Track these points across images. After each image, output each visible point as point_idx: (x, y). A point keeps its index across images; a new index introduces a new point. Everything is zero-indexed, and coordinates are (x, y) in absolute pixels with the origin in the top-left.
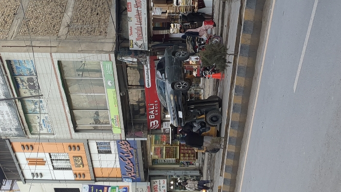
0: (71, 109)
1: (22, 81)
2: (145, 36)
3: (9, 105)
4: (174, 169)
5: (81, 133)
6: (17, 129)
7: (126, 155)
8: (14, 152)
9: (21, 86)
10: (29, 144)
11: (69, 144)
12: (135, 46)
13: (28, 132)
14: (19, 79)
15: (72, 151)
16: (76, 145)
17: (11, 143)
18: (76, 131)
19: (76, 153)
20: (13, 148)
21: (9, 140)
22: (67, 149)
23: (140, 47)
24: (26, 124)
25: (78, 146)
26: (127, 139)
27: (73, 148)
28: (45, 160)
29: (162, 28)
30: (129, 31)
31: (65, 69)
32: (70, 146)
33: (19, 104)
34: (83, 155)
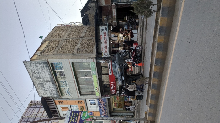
0: (78, 85)
1: (58, 72)
2: (108, 51)
3: (53, 83)
4: (122, 112)
5: (82, 96)
6: (56, 94)
7: (102, 105)
8: (56, 104)
9: (57, 75)
10: (62, 101)
11: (78, 101)
12: (104, 55)
13: (61, 96)
14: (56, 72)
15: (79, 104)
16: (81, 101)
17: (54, 101)
18: (81, 95)
19: (81, 105)
20: (55, 102)
21: (53, 99)
22: (77, 103)
23: (106, 56)
24: (60, 92)
25: (82, 102)
26: (102, 98)
27: (79, 103)
28: (68, 108)
29: (116, 47)
30: (102, 48)
31: (75, 66)
32: (78, 102)
33: (57, 83)
34: (84, 106)
